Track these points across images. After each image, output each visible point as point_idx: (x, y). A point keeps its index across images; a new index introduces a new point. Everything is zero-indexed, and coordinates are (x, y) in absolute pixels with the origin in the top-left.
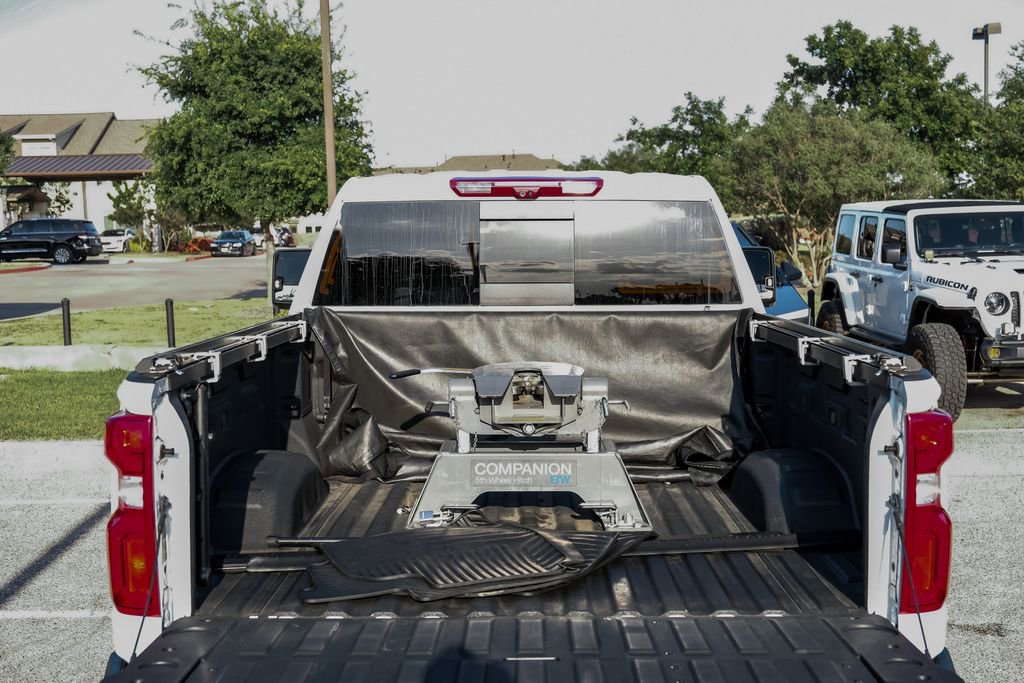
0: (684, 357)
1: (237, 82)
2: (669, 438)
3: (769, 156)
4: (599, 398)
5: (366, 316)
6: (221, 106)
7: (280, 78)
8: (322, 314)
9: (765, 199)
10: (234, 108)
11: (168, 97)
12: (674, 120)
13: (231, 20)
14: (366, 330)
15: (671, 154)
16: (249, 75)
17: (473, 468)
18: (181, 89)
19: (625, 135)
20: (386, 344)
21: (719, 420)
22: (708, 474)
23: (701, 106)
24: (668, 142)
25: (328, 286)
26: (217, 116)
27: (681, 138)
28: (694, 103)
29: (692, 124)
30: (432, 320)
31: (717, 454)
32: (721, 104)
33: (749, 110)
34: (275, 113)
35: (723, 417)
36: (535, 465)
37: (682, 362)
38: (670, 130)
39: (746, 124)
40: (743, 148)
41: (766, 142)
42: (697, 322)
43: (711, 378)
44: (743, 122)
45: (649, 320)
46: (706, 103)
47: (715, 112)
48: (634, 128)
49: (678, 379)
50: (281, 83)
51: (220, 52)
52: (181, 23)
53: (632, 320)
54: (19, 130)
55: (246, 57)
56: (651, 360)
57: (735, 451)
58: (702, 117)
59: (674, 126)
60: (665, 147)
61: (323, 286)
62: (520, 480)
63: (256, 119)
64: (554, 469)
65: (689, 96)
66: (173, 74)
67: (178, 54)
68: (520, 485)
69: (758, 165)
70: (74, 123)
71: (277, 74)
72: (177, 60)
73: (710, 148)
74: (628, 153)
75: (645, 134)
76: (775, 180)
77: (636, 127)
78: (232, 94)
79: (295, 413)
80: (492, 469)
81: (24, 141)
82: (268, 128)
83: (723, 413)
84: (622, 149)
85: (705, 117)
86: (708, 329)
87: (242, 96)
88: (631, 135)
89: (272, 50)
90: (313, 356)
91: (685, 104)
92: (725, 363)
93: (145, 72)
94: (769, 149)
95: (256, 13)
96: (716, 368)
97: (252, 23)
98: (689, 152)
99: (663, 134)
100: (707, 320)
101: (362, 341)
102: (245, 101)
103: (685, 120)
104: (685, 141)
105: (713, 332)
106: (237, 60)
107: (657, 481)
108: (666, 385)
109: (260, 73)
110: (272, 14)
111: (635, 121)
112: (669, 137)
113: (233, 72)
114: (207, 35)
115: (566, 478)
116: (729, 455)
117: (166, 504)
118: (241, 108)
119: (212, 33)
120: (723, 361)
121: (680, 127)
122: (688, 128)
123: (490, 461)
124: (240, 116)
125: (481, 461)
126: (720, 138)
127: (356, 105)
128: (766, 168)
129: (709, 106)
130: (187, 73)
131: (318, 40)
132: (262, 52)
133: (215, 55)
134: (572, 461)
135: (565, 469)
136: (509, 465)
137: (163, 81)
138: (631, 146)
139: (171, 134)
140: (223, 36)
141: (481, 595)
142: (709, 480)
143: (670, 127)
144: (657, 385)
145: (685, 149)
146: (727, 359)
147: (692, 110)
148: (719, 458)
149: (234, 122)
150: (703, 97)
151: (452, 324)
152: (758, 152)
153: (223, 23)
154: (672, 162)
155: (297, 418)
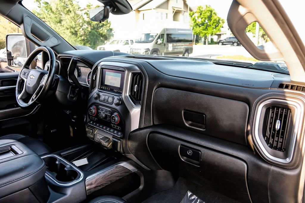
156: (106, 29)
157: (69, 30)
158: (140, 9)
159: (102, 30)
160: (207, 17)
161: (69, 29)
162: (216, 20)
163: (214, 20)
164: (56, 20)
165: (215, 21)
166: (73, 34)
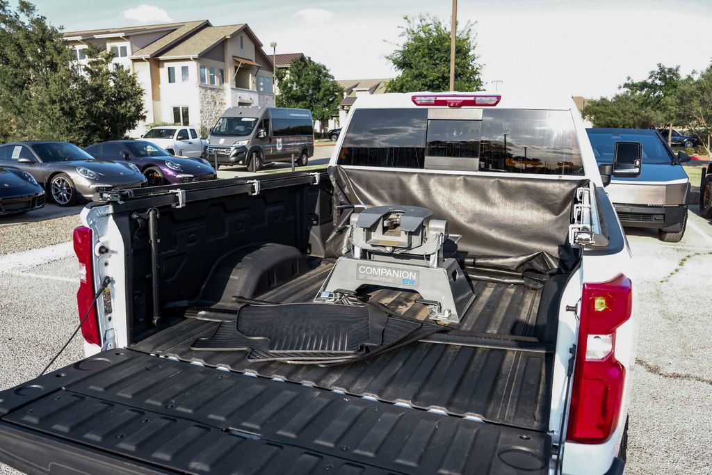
0: (540, 207)
1: (425, 61)
2: (518, 257)
3: (698, 96)
4: (439, 233)
5: (359, 172)
6: (417, 72)
7: (444, 59)
8: (337, 169)
9: (695, 119)
10: (423, 73)
11: (397, 69)
12: (650, 77)
13: (425, 33)
14: (359, 179)
15: (647, 96)
16: (431, 58)
17: (358, 269)
18: (402, 64)
19: (622, 85)
20: (369, 188)
21: (557, 248)
22: (535, 282)
23: (666, 70)
24: (646, 89)
25: (345, 154)
26: (416, 77)
27: (653, 87)
28: (662, 70)
29: (660, 80)
30: (394, 176)
31: (548, 270)
32: (677, 70)
33: (694, 72)
34: (440, 75)
35: (559, 246)
36: (394, 271)
37: (538, 210)
38: (647, 83)
39: (692, 79)
40: (684, 92)
41: (697, 89)
42: (550, 186)
43: (557, 220)
44: (690, 78)
45: (520, 183)
46: (669, 69)
47: (674, 74)
48: (627, 82)
49: (535, 220)
50: (444, 61)
51: (419, 47)
52: (402, 35)
53: (509, 182)
54: (356, 86)
55: (430, 50)
56: (519, 207)
57: (559, 270)
58: (666, 76)
59: (650, 81)
60: (644, 93)
61: (343, 154)
62: (384, 279)
63: (432, 78)
64: (405, 275)
65: (659, 65)
66: (399, 58)
67: (401, 49)
68: (385, 282)
69: (691, 101)
70: (377, 83)
71: (443, 57)
72: (401, 51)
73: (669, 92)
74: (626, 95)
75: (634, 85)
76: (700, 109)
77: (630, 82)
78: (423, 66)
79: (315, 222)
80: (369, 271)
81: (357, 91)
82: (437, 82)
83: (560, 244)
84: (623, 93)
85: (668, 76)
86: (557, 190)
87: (426, 67)
88: (626, 85)
89: (442, 46)
90: (333, 191)
91: (657, 69)
92: (567, 213)
93: (387, 58)
94: (699, 93)
95: (437, 28)
96: (560, 215)
97: (435, 34)
98: (657, 94)
99: (643, 85)
100: (557, 185)
101: (357, 185)
102: (427, 70)
103: (656, 78)
104: (655, 89)
105: (560, 193)
106: (426, 51)
107: (504, 283)
108: (527, 223)
109: (436, 57)
110: (443, 28)
111: (629, 78)
112: (646, 87)
113: (424, 56)
114: (415, 40)
115: (412, 282)
116: (554, 271)
117: (107, 281)
118: (425, 73)
119: (416, 39)
120: (565, 211)
121: (653, 81)
122: (658, 82)
123: (368, 266)
124: (425, 77)
125: (363, 265)
126: (675, 87)
127: (478, 71)
128: (696, 102)
129: (670, 71)
130: (404, 58)
131: (464, 40)
132: (437, 47)
133: (417, 49)
134: (416, 271)
135: (412, 276)
136: (379, 269)
137: (395, 62)
138: (627, 92)
139: (394, 85)
140: (421, 40)
141: (289, 362)
142: (535, 287)
143: (648, 81)
144: (520, 223)
145: (655, 93)
146: (568, 210)
147: (661, 73)
148: (547, 273)
149: (422, 80)
150: (667, 66)
151: (404, 178)
152: (692, 94)
153: (422, 35)
154: (647, 100)
155: (316, 225)
156: (134, 106)
157: (57, 106)
158: (161, 58)
159: (126, 106)
160: (311, 82)
161: (58, 104)
162: (328, 90)
163: (325, 91)
164: (16, 81)
165: (328, 92)
166: (65, 113)
